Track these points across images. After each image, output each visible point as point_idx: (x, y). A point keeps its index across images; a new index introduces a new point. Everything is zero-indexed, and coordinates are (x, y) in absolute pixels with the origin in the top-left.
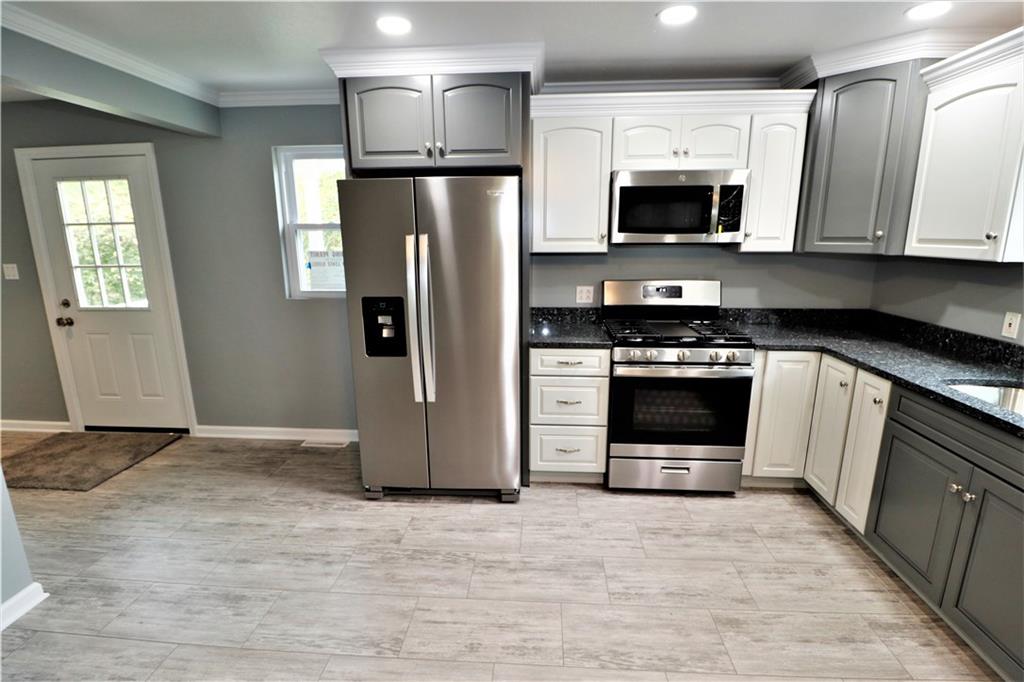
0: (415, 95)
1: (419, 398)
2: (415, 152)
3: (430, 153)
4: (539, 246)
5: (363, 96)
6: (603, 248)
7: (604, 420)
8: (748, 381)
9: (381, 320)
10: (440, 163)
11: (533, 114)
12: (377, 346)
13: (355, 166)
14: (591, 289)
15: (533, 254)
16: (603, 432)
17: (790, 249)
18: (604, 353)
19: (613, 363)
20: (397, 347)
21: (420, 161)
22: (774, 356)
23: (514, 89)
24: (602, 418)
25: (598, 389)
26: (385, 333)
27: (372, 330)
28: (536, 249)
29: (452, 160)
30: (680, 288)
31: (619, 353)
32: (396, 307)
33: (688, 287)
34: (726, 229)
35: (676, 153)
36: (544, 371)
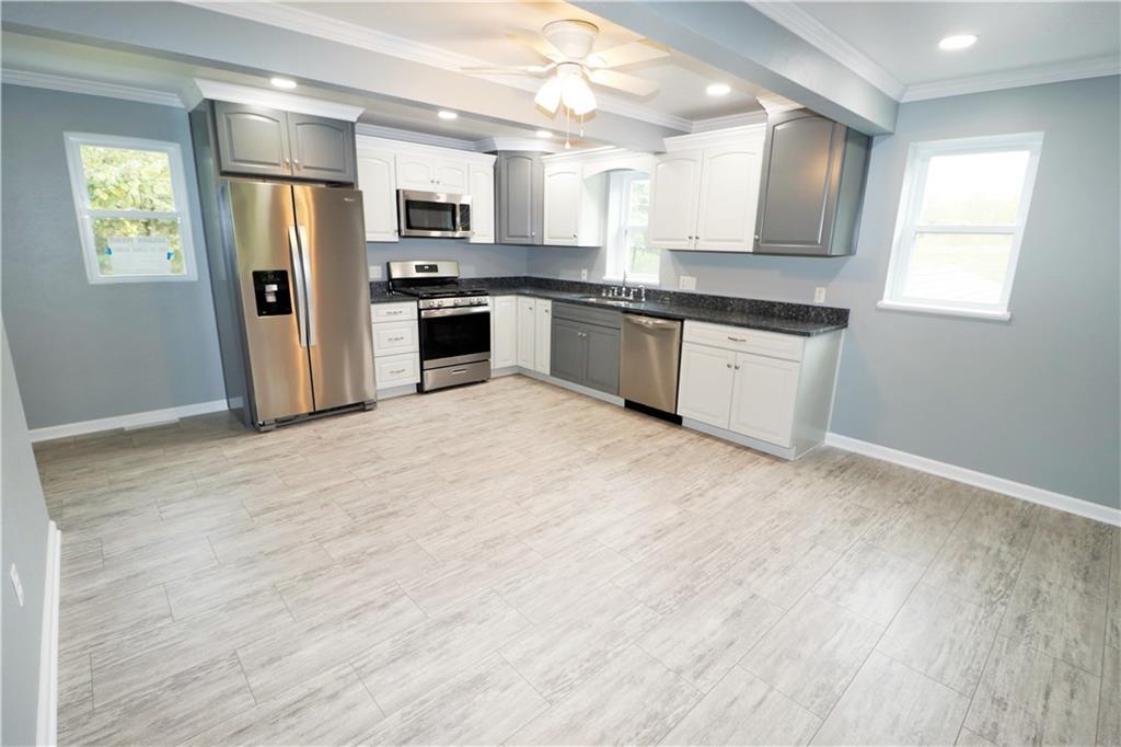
0: (274, 123)
1: (304, 344)
2: (277, 165)
3: (288, 166)
5: (231, 117)
6: (397, 239)
8: (486, 315)
9: (267, 288)
10: (297, 174)
12: (264, 308)
14: (380, 268)
16: (417, 356)
17: (493, 241)
18: (415, 304)
19: (420, 311)
20: (281, 308)
21: (281, 170)
22: (499, 299)
23: (345, 132)
24: (417, 346)
25: (413, 327)
26: (269, 298)
27: (261, 295)
29: (305, 174)
30: (436, 266)
31: (422, 303)
32: (283, 278)
33: (440, 265)
34: (463, 229)
35: (432, 182)
36: (381, 319)
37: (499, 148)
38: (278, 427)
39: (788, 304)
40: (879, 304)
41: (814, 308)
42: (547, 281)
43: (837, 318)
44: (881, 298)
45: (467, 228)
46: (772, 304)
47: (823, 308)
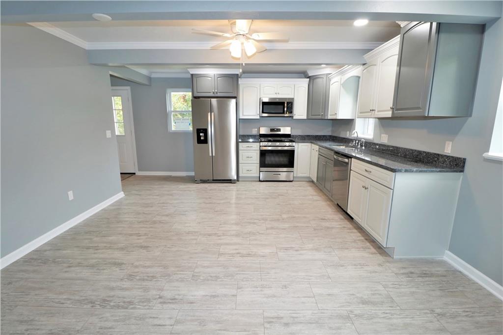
0: (210, 79)
1: (211, 155)
2: (210, 93)
3: (214, 93)
4: (241, 117)
5: (197, 79)
6: (258, 117)
7: (259, 162)
8: (294, 150)
9: (201, 134)
10: (216, 95)
11: (240, 83)
12: (200, 141)
13: (194, 96)
14: (256, 129)
15: (240, 119)
16: (258, 165)
17: (306, 118)
18: (258, 144)
19: (260, 146)
20: (205, 141)
21: (211, 95)
22: (300, 144)
23: (234, 78)
24: (258, 161)
25: (257, 153)
26: (202, 138)
27: (199, 137)
28: (241, 118)
29: (219, 95)
30: (280, 129)
31: (262, 144)
32: (205, 131)
33: (282, 129)
34: (289, 113)
35: (276, 93)
36: (243, 149)
37: (310, 75)
38: (201, 183)
39: (428, 153)
40: (485, 155)
41: (442, 156)
42: (336, 137)
43: (456, 164)
44: (488, 151)
45: (291, 112)
46: (420, 152)
47: (448, 157)
